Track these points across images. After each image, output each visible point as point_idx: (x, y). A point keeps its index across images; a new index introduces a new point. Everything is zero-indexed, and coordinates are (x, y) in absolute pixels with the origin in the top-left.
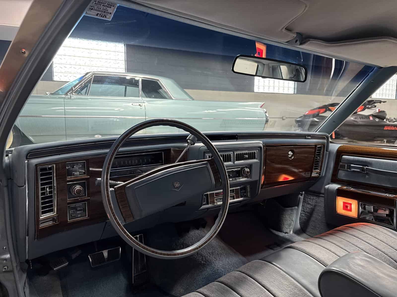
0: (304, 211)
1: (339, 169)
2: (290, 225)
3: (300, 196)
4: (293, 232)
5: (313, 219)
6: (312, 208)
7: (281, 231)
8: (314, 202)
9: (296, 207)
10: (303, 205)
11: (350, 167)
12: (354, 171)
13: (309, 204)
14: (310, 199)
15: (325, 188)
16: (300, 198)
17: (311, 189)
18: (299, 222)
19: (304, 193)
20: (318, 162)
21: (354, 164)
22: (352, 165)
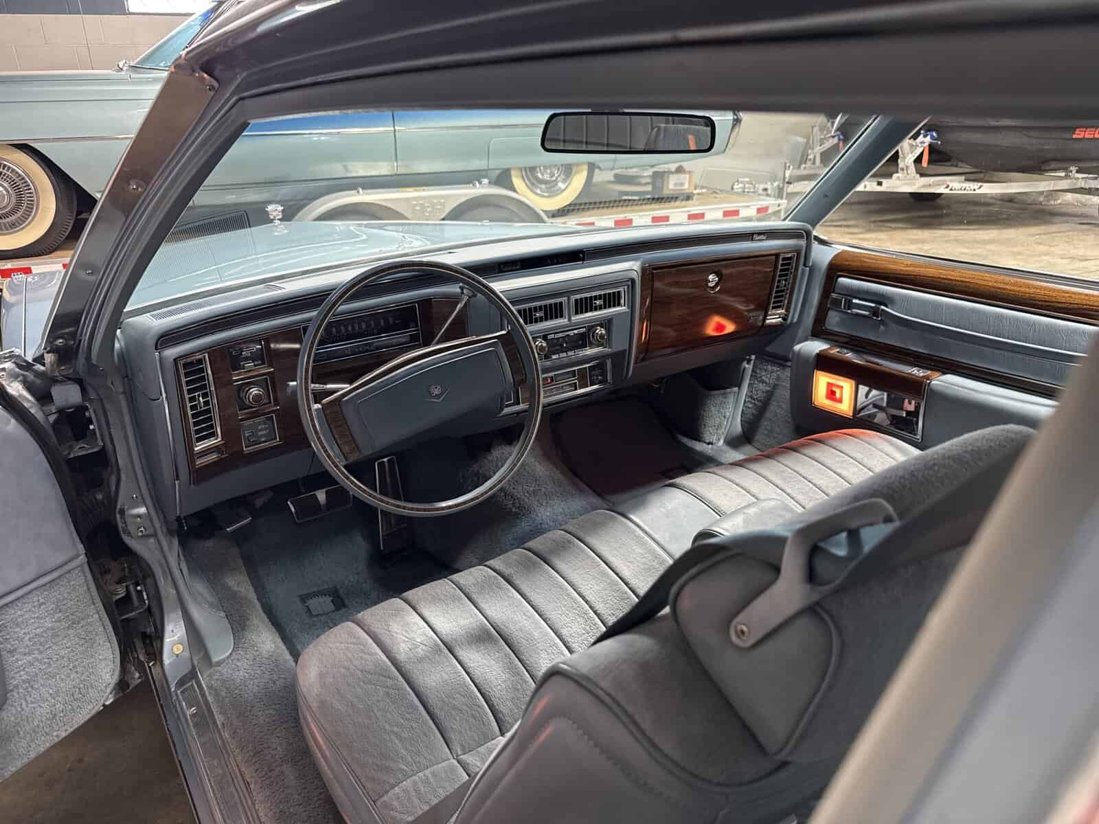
0: (751, 397)
1: (829, 309)
2: (719, 426)
3: (745, 364)
4: (724, 442)
5: (768, 414)
6: (767, 391)
7: (698, 438)
8: (773, 379)
9: (736, 389)
10: (750, 384)
11: (850, 305)
12: (857, 314)
13: (763, 382)
14: (765, 370)
15: (793, 351)
16: (745, 368)
17: (768, 349)
18: (739, 420)
19: (753, 357)
20: (783, 291)
21: (860, 299)
22: (855, 301)
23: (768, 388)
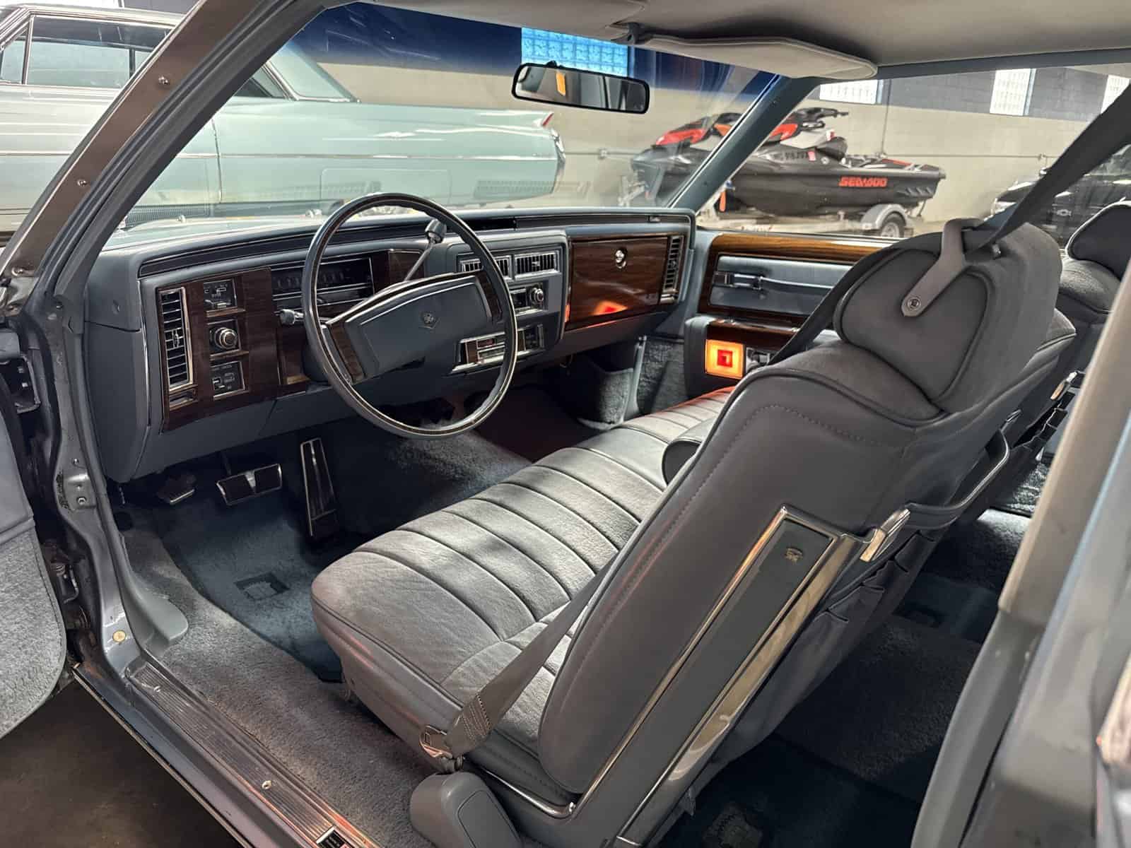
0: (645, 376)
1: (713, 286)
2: (619, 405)
3: (638, 346)
4: (624, 420)
5: (662, 390)
6: (660, 369)
7: (601, 420)
8: (665, 357)
9: (631, 370)
10: (643, 365)
11: (732, 280)
12: (740, 288)
13: (655, 361)
14: (657, 350)
15: (685, 326)
16: (638, 350)
17: (660, 329)
18: (635, 398)
19: (645, 338)
20: (673, 271)
21: (740, 273)
22: (737, 275)
23: (661, 366)
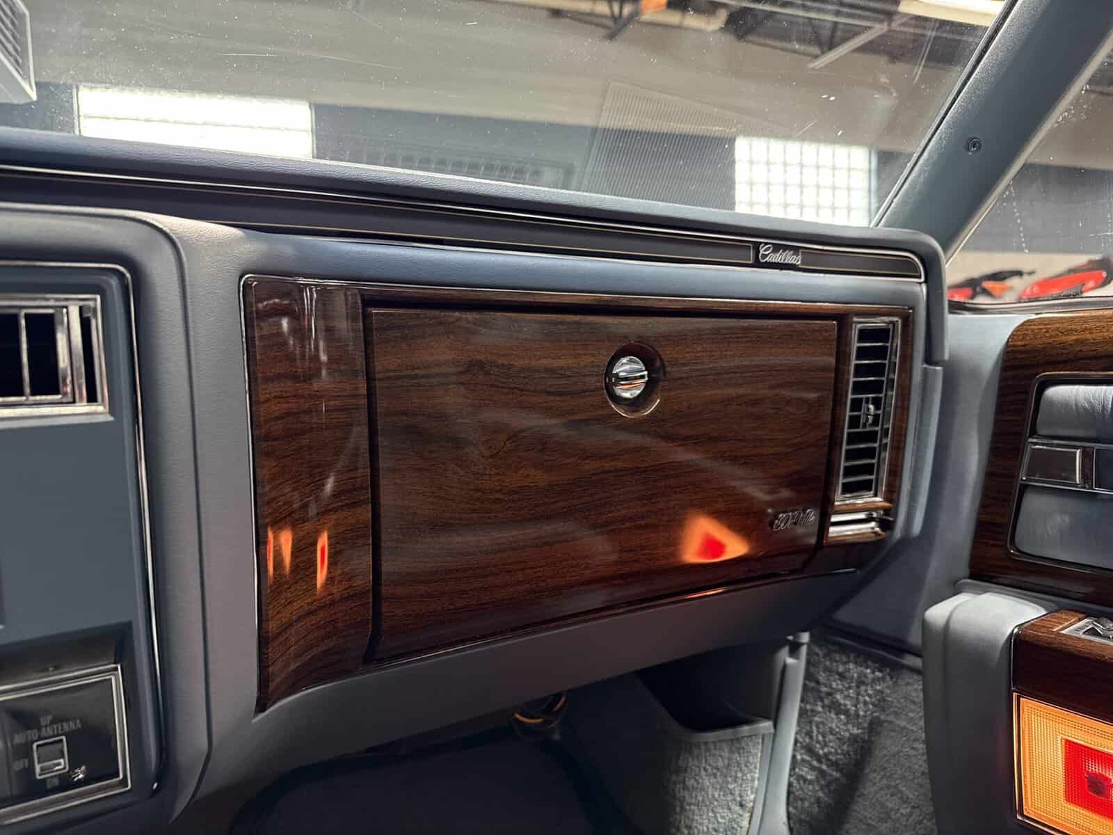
0: (810, 750)
6: (854, 739)
8: (865, 703)
9: (766, 725)
10: (802, 713)
13: (837, 708)
14: (842, 676)
15: (925, 624)
16: (785, 666)
17: (845, 615)
19: (805, 637)
20: (871, 437)
23: (855, 731)
